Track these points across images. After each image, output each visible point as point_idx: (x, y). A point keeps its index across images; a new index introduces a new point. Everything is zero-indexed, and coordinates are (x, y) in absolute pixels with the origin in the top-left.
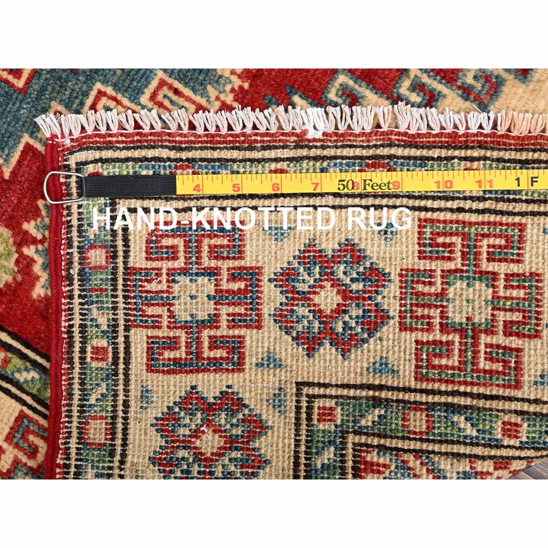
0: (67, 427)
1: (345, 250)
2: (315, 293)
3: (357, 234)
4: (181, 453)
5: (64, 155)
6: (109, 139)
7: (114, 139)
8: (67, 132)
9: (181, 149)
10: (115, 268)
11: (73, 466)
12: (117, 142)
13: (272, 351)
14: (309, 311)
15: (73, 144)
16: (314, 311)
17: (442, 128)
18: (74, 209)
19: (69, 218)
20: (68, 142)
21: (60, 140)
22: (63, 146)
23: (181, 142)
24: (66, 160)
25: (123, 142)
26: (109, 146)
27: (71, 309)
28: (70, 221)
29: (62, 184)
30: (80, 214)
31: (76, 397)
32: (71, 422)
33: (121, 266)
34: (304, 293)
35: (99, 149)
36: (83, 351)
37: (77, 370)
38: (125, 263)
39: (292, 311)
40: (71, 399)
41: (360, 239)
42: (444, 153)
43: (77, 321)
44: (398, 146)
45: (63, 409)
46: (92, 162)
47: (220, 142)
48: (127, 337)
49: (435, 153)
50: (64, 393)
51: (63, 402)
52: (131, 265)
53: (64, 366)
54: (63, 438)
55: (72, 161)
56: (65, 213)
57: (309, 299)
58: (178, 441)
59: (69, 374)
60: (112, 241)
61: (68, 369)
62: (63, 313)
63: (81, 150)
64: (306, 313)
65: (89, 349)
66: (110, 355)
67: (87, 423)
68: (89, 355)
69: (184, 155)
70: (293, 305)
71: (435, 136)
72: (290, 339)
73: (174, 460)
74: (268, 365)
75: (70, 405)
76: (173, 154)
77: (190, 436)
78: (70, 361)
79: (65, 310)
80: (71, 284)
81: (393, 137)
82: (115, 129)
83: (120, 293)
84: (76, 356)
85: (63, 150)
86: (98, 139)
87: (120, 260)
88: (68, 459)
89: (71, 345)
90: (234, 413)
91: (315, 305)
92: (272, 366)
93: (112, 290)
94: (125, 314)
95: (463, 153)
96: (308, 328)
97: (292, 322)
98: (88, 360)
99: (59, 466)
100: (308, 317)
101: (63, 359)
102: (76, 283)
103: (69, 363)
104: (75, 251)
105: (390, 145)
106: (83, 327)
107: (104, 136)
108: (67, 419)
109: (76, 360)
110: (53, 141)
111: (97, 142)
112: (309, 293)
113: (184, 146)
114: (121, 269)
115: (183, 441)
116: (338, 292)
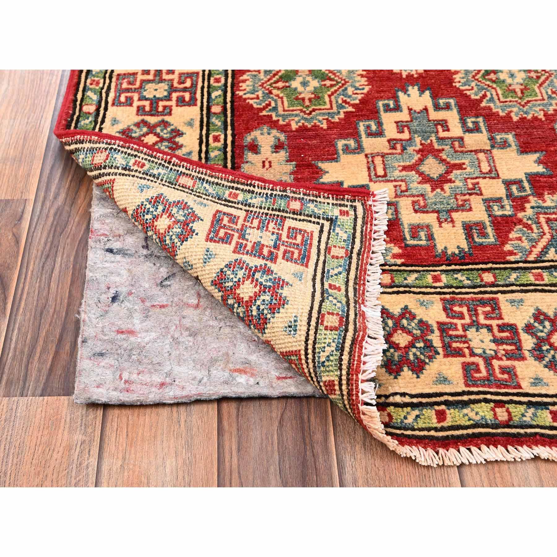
0: (193, 169)
1: (280, 300)
2: (252, 281)
3: (291, 306)
4: (161, 208)
5: (362, 200)
6: (369, 224)
7: (369, 226)
8: (375, 203)
9: (358, 254)
10: (287, 212)
11: (168, 165)
12: (367, 227)
13: (216, 256)
14: (240, 278)
15: (368, 206)
16: (239, 281)
17: (365, 363)
18: (327, 201)
19: (322, 197)
20: (370, 203)
21: (371, 199)
22: (368, 200)
23: (363, 256)
24: (358, 201)
25: (366, 230)
26: (364, 223)
27: (265, 188)
28: (320, 197)
29: (344, 196)
30: (324, 203)
31: (210, 179)
32: (195, 172)
33: (288, 215)
34: (254, 275)
35: (364, 218)
36: (237, 189)
37: (226, 183)
38: (289, 218)
39: (242, 268)
40: (209, 176)
41: (287, 309)
42: (345, 362)
43: (256, 190)
44: (354, 335)
45: (205, 170)
46: (355, 214)
47: (361, 273)
48: (241, 209)
49: (345, 357)
50: (214, 173)
51: (208, 171)
52: (287, 219)
53: (231, 177)
54: (187, 166)
55: (358, 205)
56: (326, 195)
57: (248, 278)
58: (169, 207)
59: (225, 179)
60: (304, 214)
61: (228, 179)
62: (263, 184)
63: (364, 209)
64: (238, 277)
65: (238, 192)
66: (231, 199)
67: (192, 179)
68: (234, 191)
69: (354, 256)
70: (246, 269)
71: (359, 357)
72: (222, 267)
73: (158, 204)
74: (207, 255)
75: (206, 174)
76: (356, 251)
77: (171, 213)
78: (233, 181)
79: (265, 185)
80: (280, 191)
81: (361, 333)
82: (374, 228)
83: (270, 212)
84: (235, 185)
85: (365, 200)
86: (370, 218)
87: (291, 216)
88: (173, 165)
89: (243, 184)
90: (179, 236)
91: (244, 281)
92: (206, 257)
93: (273, 208)
94: (256, 212)
95: (344, 378)
96: (228, 279)
97: (234, 268)
98: (231, 190)
99: (171, 158)
100: (236, 278)
101: (235, 178)
102: (281, 193)
103: (231, 181)
104: (301, 196)
105: (355, 330)
106: (253, 192)
107: (371, 221)
108: (197, 171)
109: (232, 185)
110: (372, 195)
111: (368, 218)
112: (253, 278)
113: (361, 257)
114: (285, 214)
115: (168, 209)
116: (251, 297)
